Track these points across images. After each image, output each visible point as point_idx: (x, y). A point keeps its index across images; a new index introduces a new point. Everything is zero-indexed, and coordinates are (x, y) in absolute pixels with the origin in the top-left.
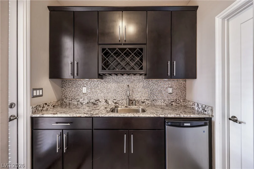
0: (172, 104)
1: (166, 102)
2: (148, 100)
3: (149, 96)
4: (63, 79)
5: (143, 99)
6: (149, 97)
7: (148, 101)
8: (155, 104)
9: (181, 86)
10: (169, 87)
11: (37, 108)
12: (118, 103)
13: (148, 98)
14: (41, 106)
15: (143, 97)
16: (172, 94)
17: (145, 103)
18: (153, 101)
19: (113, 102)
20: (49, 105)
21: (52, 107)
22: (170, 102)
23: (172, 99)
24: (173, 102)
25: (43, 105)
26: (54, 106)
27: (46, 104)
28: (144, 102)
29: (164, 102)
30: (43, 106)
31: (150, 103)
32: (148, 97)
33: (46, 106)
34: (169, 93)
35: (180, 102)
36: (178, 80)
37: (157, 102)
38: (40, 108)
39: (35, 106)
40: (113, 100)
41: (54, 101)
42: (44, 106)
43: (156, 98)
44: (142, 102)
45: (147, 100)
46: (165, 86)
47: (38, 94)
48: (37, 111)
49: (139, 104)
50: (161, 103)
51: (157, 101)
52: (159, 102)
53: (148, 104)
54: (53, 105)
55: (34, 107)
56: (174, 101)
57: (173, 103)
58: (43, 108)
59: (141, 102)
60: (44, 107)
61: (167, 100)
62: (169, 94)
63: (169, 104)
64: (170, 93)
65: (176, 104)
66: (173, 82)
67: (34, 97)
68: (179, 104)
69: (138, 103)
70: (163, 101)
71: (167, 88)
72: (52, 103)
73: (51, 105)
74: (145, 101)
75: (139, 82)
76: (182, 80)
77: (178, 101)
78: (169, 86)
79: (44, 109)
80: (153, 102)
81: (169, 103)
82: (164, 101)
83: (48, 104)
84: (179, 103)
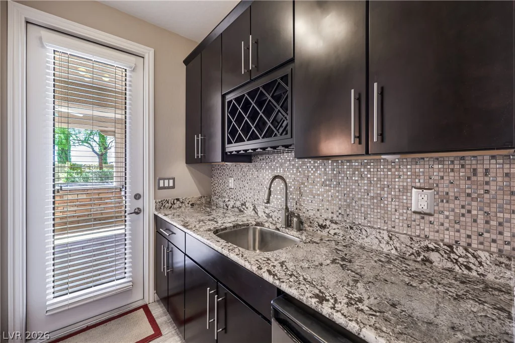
0: (426, 260)
1: (398, 245)
2: (336, 223)
3: (340, 211)
4: (213, 164)
5: (325, 216)
6: (340, 214)
7: (334, 226)
8: (357, 240)
9: (487, 187)
10: (415, 188)
11: (162, 204)
12: (271, 217)
13: (338, 217)
14: (170, 202)
15: (325, 212)
16: (432, 219)
17: (327, 230)
18: (351, 228)
19: (265, 213)
20: (183, 202)
21: (189, 205)
22: (416, 247)
23: (431, 237)
24: (433, 250)
25: (173, 200)
26: (192, 205)
27: (178, 200)
28: (326, 225)
29: (391, 242)
30: (172, 202)
31: (342, 233)
32: (338, 214)
33: (178, 202)
34: (415, 212)
35: (472, 260)
36: (463, 158)
37: (364, 237)
38: (167, 204)
39: (160, 200)
40: (264, 208)
41: (193, 198)
42: (174, 202)
43: (361, 221)
44: (319, 225)
45: (332, 221)
46: (398, 183)
47: (166, 185)
48: (162, 207)
49: (311, 229)
50: (380, 242)
51: (364, 232)
52: (369, 238)
53: (335, 234)
54: (191, 203)
55: (157, 201)
56: (437, 250)
57: (434, 256)
58: (172, 204)
59: (316, 224)
60: (174, 204)
61: (402, 237)
62: (418, 217)
63: (413, 257)
64: (419, 213)
65: (449, 265)
66: (436, 166)
67: (160, 188)
68: (469, 269)
69: (310, 226)
70: (387, 238)
71: (405, 190)
72: (190, 200)
73: (186, 203)
74: (328, 223)
75: (314, 167)
76: (493, 157)
77: (460, 251)
78: (418, 185)
79: (175, 206)
80: (351, 231)
81: (411, 251)
82: (391, 238)
83: (181, 200)
84: (471, 265)
